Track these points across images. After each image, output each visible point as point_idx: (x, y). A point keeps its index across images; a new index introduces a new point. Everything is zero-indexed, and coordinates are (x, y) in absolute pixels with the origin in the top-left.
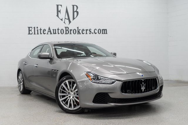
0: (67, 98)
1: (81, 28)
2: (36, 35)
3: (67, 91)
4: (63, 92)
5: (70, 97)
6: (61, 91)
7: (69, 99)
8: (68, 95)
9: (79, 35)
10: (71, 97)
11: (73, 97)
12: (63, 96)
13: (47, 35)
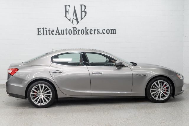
1: (89, 28)
2: (45, 36)
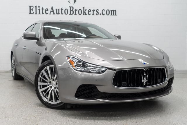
0: (48, 88)
1: (87, 8)
2: (38, 15)
3: (48, 80)
4: (44, 81)
5: (51, 87)
6: (42, 80)
7: (50, 90)
8: (49, 85)
9: (85, 16)
10: (53, 88)
11: (55, 88)
12: (44, 86)
13: (50, 15)
